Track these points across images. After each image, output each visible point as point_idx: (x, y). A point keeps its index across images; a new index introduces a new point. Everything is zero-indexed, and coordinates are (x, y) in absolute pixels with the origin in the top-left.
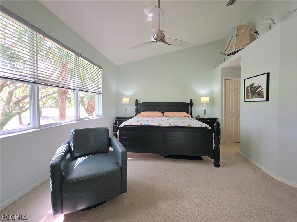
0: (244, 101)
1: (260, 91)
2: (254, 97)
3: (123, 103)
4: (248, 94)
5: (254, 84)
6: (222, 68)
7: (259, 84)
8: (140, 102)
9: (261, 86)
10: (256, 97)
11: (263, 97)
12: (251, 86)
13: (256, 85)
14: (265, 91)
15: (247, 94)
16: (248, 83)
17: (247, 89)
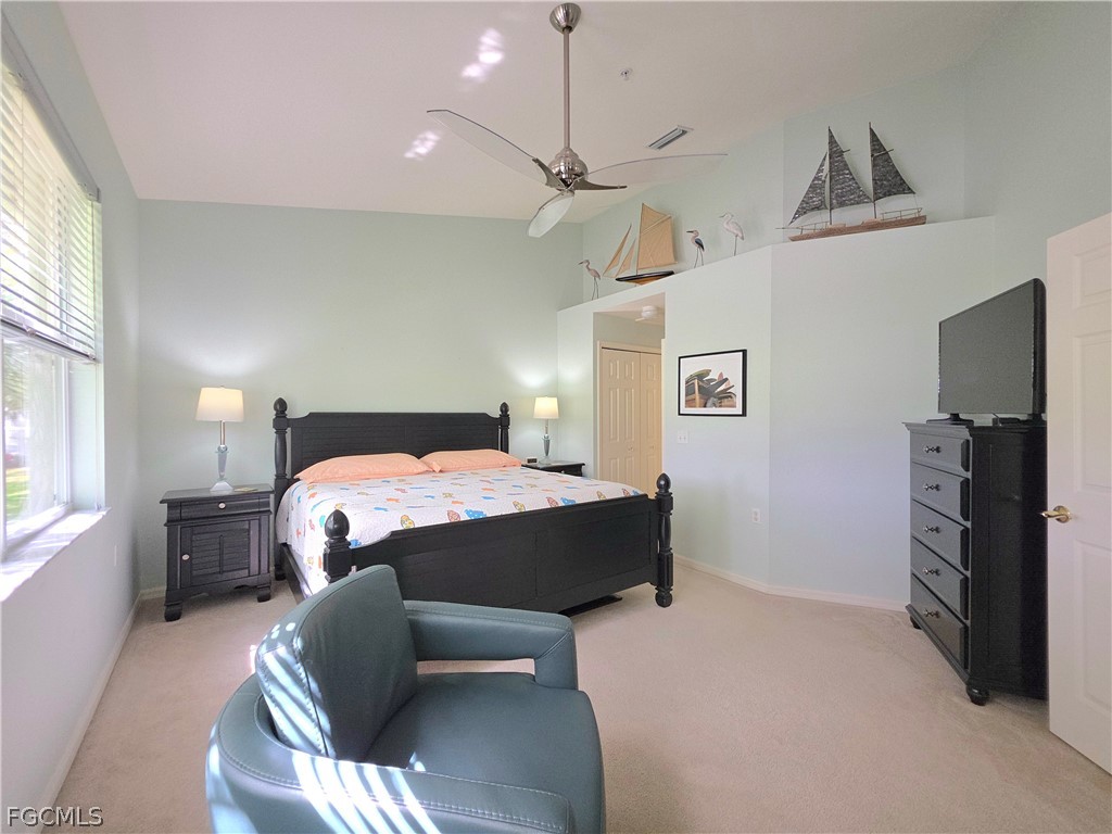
0: (679, 414)
1: (724, 391)
2: (710, 403)
3: (198, 418)
4: (690, 397)
5: (708, 372)
6: (595, 314)
7: (721, 375)
8: (297, 410)
9: (727, 379)
10: (715, 405)
11: (734, 406)
12: (700, 376)
13: (714, 375)
14: (738, 391)
15: (686, 395)
16: (691, 368)
17: (687, 382)
